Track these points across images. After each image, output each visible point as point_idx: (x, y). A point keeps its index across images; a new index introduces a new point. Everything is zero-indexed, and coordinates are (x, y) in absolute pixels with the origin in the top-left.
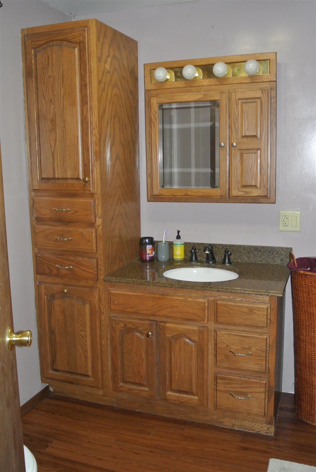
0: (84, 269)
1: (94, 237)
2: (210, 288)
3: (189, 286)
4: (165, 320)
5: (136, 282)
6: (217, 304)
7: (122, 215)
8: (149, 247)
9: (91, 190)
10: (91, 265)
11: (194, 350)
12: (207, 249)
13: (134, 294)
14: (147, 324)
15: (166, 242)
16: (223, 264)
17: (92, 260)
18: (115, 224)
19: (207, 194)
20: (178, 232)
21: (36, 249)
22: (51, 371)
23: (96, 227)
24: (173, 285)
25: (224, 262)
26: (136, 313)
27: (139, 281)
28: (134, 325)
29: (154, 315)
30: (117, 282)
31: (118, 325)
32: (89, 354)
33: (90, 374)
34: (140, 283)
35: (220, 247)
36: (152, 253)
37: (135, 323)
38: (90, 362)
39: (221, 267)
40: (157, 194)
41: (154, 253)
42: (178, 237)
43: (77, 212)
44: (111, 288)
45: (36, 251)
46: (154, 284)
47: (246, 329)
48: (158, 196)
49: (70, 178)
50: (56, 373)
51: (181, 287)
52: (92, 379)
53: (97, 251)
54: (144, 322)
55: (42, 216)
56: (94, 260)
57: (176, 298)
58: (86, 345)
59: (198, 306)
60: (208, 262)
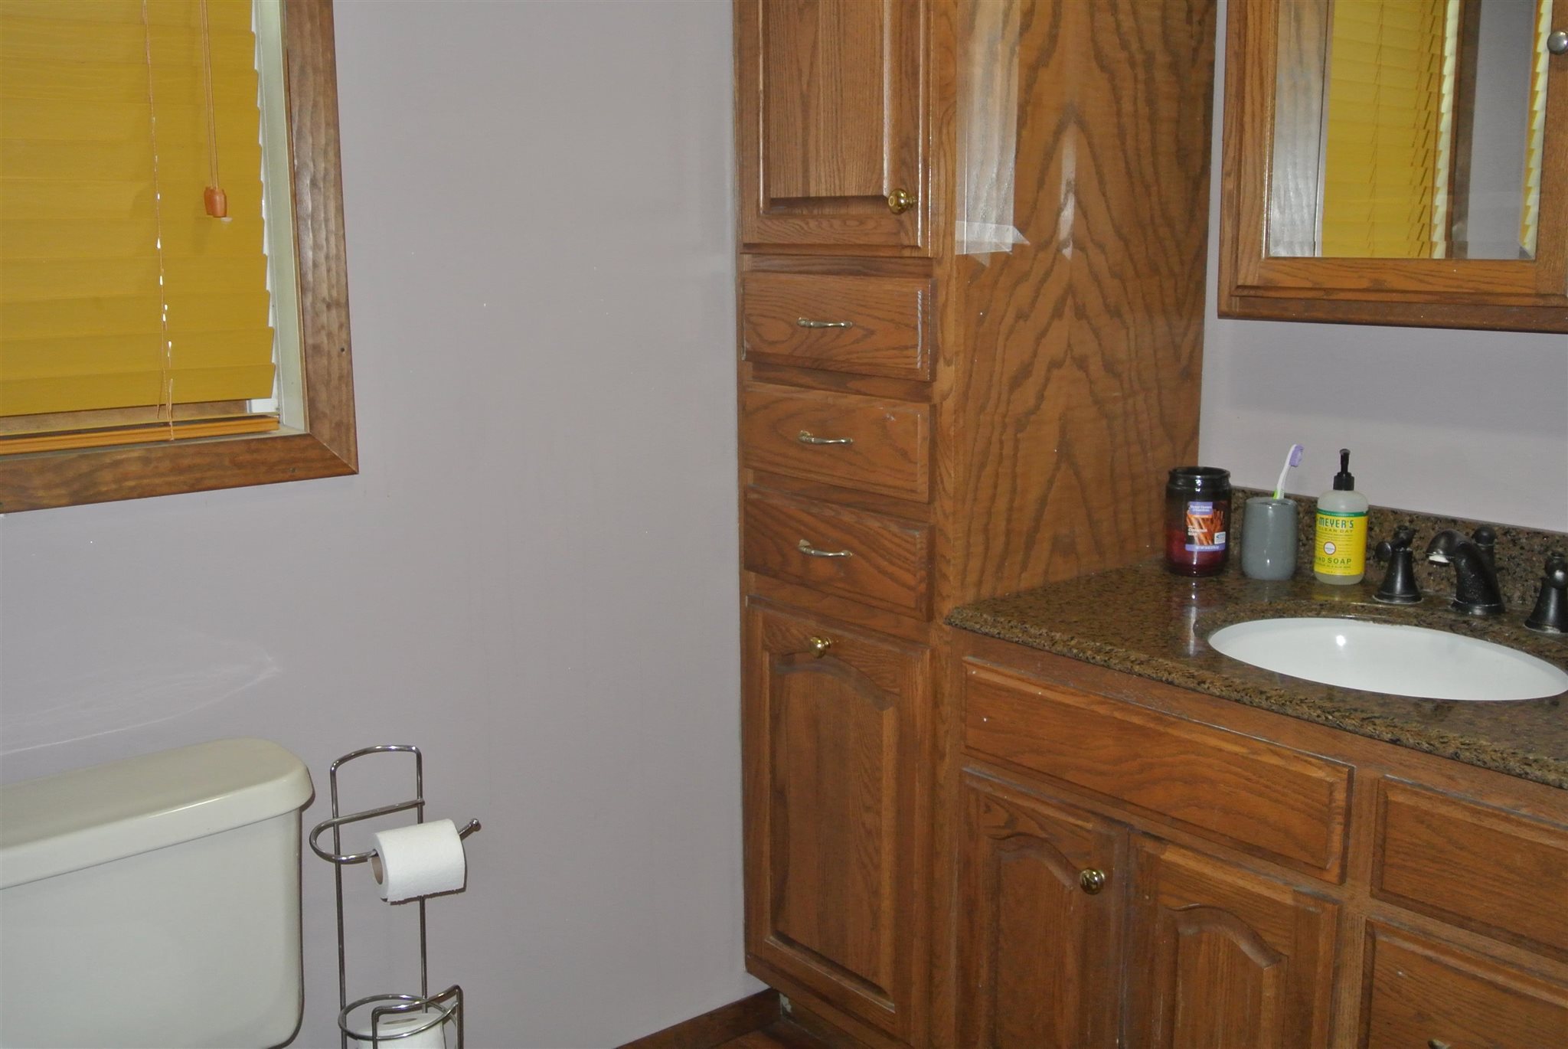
0: (884, 564)
1: (924, 439)
2: (1363, 719)
3: (1267, 698)
4: (1164, 831)
5: (1059, 648)
6: (1387, 803)
7: (1082, 363)
8: (1199, 511)
9: (919, 245)
10: (908, 555)
11: (1269, 993)
12: (1442, 542)
13: (1049, 695)
14: (1088, 831)
15: (1287, 496)
16: (1528, 623)
17: (911, 532)
18: (1041, 397)
19: (1471, 285)
20: (1345, 458)
21: (750, 474)
22: (772, 938)
23: (936, 400)
24: (1204, 682)
25: (1536, 618)
26: (1053, 778)
27: (1073, 643)
28: (1042, 827)
29: (1118, 801)
30: (993, 637)
31: (986, 812)
32: (887, 905)
33: (885, 981)
34: (1075, 651)
35: (1536, 544)
36: (1210, 537)
37: (1047, 817)
38: (886, 937)
39: (1514, 637)
40: (1255, 283)
41: (1220, 538)
42: (1344, 481)
43: (872, 333)
44: (974, 656)
45: (751, 482)
46: (1129, 665)
47: (1524, 956)
48: (1260, 293)
49: (853, 197)
50: (786, 950)
51: (1235, 695)
52: (889, 1006)
53: (931, 502)
54: (1079, 823)
55: (767, 350)
56: (917, 534)
57: (1213, 742)
58: (877, 867)
59: (1301, 798)
60: (1462, 606)
